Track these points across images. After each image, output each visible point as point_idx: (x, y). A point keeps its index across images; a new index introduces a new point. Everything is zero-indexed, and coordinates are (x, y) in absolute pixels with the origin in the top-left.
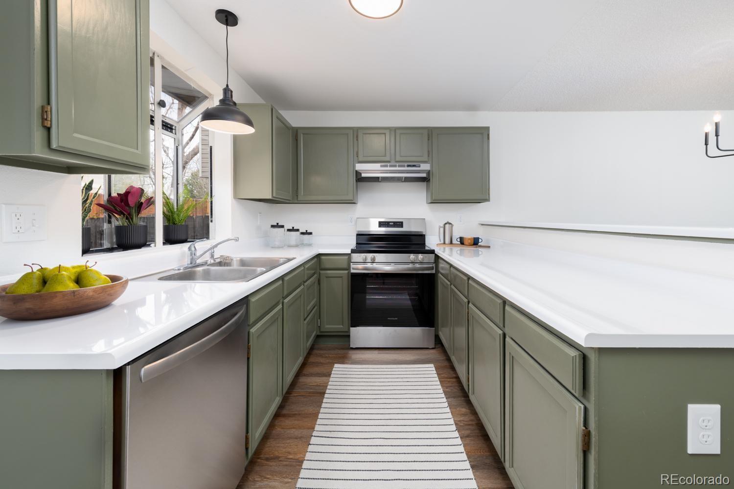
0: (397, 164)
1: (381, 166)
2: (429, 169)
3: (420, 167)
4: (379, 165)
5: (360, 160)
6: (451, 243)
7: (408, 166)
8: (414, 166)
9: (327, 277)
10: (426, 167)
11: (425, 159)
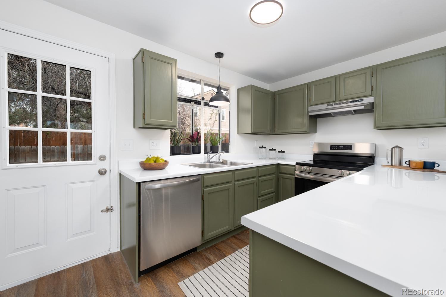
0: (341, 102)
1: (328, 106)
2: (373, 101)
3: (363, 101)
4: (326, 105)
5: (312, 104)
6: (400, 164)
7: (351, 102)
8: (356, 101)
9: (283, 178)
10: (369, 100)
11: (370, 93)
